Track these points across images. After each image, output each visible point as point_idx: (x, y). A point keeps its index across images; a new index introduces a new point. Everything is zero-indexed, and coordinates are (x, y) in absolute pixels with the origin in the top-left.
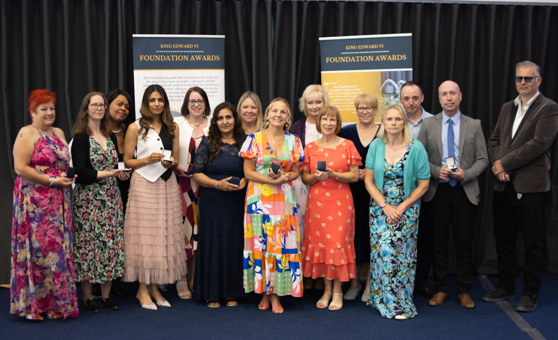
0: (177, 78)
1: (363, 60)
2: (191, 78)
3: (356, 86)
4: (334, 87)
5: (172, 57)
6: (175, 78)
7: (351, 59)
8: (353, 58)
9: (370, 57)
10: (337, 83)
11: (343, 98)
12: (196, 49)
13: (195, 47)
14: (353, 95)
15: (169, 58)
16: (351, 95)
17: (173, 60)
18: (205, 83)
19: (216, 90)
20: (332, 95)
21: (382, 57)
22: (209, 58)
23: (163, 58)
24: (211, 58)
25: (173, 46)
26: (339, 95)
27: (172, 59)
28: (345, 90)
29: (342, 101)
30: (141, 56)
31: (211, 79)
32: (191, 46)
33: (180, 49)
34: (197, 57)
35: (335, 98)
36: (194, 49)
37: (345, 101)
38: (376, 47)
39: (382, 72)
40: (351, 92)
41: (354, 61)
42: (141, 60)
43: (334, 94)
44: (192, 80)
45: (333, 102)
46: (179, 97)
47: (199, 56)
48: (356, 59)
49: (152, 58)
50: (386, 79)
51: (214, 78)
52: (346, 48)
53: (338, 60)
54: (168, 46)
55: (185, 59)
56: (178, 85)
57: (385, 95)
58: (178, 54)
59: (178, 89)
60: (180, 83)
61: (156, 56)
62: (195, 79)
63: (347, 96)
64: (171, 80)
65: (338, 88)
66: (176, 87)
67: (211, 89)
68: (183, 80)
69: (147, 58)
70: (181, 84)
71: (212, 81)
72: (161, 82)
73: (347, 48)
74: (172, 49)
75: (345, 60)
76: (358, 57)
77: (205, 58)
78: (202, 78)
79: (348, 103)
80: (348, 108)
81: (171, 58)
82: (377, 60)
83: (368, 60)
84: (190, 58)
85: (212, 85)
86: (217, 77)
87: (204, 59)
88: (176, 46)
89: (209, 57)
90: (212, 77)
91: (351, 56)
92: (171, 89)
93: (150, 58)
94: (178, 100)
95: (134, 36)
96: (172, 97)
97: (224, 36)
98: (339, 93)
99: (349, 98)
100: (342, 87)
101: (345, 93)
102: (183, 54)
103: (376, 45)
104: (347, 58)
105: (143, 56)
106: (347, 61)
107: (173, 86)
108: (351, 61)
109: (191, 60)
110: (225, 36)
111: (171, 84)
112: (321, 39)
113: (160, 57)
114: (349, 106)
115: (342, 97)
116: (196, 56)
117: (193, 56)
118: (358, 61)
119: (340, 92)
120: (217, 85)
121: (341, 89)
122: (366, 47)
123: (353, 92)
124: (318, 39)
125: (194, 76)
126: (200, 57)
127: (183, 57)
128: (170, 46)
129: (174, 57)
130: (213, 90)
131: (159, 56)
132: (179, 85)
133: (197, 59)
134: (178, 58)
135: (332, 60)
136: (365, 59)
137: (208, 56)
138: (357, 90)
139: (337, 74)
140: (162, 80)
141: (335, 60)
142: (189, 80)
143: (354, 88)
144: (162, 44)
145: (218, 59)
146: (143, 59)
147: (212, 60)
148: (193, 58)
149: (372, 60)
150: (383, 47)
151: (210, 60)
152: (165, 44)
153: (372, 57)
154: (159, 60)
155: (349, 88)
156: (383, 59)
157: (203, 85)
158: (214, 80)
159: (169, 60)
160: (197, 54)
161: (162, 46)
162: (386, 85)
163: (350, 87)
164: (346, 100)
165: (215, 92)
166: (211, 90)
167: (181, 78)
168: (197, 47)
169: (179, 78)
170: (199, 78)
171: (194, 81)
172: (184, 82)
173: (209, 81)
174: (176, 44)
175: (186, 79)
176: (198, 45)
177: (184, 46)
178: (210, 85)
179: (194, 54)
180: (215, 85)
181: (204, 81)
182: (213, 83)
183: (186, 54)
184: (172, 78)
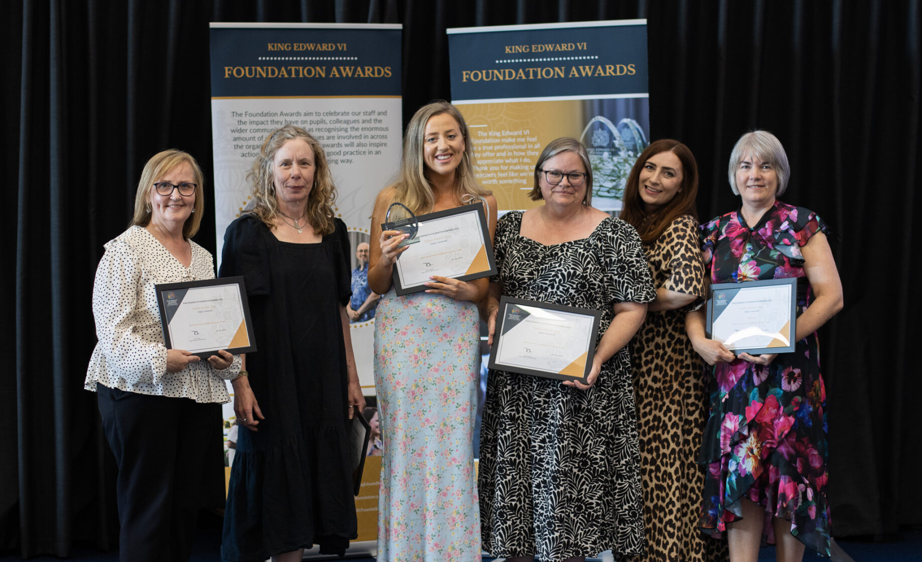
0: (303, 114)
2: (331, 114)
5: (291, 70)
6: (298, 114)
12: (342, 54)
13: (340, 49)
15: (285, 73)
17: (293, 76)
18: (360, 125)
19: (383, 141)
22: (369, 72)
23: (273, 72)
24: (373, 73)
25: (293, 48)
27: (291, 75)
30: (226, 68)
31: (373, 117)
32: (332, 48)
33: (307, 53)
34: (345, 69)
36: (337, 53)
42: (227, 76)
44: (334, 118)
47: (348, 68)
49: (250, 73)
51: (379, 114)
54: (283, 47)
55: (319, 74)
58: (304, 64)
61: (259, 69)
62: (340, 118)
67: (373, 137)
68: (315, 118)
69: (239, 72)
71: (376, 120)
72: (269, 123)
74: (292, 53)
77: (361, 73)
78: (354, 114)
81: (289, 73)
84: (328, 72)
85: (376, 129)
86: (385, 113)
87: (359, 75)
88: (299, 47)
89: (369, 70)
90: (376, 113)
93: (245, 72)
95: (213, 25)
97: (399, 26)
102: (314, 64)
105: (231, 68)
109: (331, 76)
110: (403, 26)
113: (267, 70)
116: (342, 68)
117: (334, 69)
120: (387, 129)
125: (338, 111)
126: (350, 69)
127: (315, 70)
128: (288, 47)
129: (295, 69)
130: (378, 141)
131: (265, 68)
133: (344, 75)
134: (303, 72)
137: (366, 68)
140: (269, 119)
142: (328, 119)
144: (271, 43)
145: (388, 74)
146: (231, 75)
147: (376, 75)
148: (336, 73)
151: (372, 76)
152: (278, 43)
154: (264, 75)
156: (587, 74)
157: (357, 129)
158: (379, 118)
159: (286, 76)
160: (345, 64)
161: (270, 47)
165: (381, 145)
166: (373, 141)
167: (311, 114)
168: (343, 48)
169: (306, 115)
170: (348, 114)
171: (338, 121)
172: (317, 123)
173: (369, 121)
174: (300, 42)
175: (322, 117)
176: (345, 45)
177: (316, 46)
178: (372, 129)
179: (338, 64)
180: (382, 129)
181: (358, 121)
182: (378, 125)
183: (320, 64)
184: (292, 115)
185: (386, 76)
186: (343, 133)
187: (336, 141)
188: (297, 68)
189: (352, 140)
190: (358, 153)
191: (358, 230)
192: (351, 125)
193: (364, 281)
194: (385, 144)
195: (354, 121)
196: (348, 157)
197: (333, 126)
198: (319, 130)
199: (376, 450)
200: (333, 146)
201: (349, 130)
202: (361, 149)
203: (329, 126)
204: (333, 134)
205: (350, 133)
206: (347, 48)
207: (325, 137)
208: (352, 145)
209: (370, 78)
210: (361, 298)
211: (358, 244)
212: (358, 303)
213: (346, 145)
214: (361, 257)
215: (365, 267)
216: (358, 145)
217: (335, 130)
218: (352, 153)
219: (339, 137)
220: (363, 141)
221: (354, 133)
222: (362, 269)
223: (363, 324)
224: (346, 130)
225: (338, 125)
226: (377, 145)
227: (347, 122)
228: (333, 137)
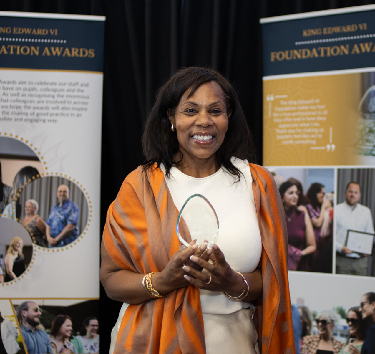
0: (18, 83)
1: (331, 54)
2: (41, 83)
3: (317, 101)
4: (283, 103)
5: (10, 48)
6: (14, 82)
7: (311, 51)
8: (314, 50)
9: (342, 47)
10: (285, 96)
11: (297, 122)
12: (54, 37)
13: (52, 33)
14: (312, 116)
16: (309, 116)
17: (12, 52)
18: (65, 93)
19: (84, 106)
20: (278, 118)
21: (364, 46)
22: (76, 53)
24: (79, 53)
25: (12, 31)
26: (290, 117)
27: (10, 51)
28: (299, 108)
29: (294, 128)
32: (45, 32)
33: (24, 36)
34: (55, 50)
35: (283, 123)
36: (49, 37)
37: (299, 128)
38: (354, 28)
39: (363, 74)
40: (310, 110)
41: (316, 55)
43: (281, 115)
44: (44, 87)
45: (281, 129)
46: (19, 114)
47: (57, 49)
48: (319, 53)
50: (369, 86)
51: (82, 85)
52: (302, 33)
53: (289, 56)
54: (4, 30)
55: (34, 52)
56: (18, 94)
57: (368, 116)
58: (21, 44)
59: (17, 101)
60: (21, 92)
62: (49, 87)
63: (304, 119)
64: (6, 86)
65: (288, 105)
66: (14, 98)
67: (75, 103)
68: (28, 86)
70: (24, 93)
71: (79, 90)
73: (305, 34)
74: (12, 35)
75: (302, 55)
76: (322, 49)
77: (68, 53)
78: (60, 84)
79: (305, 130)
80: (304, 139)
81: (8, 50)
82: (355, 52)
83: (340, 52)
84: (41, 51)
85: (79, 96)
86: (87, 85)
87: (66, 55)
88: (18, 31)
89: (75, 51)
90: (79, 84)
91: (310, 47)
92: (6, 101)
94: (16, 120)
96: (8, 113)
97: (102, 18)
98: (289, 114)
99: (306, 122)
100: (295, 103)
101: (299, 113)
102: (30, 44)
103: (353, 26)
104: (304, 51)
106: (304, 57)
107: (9, 95)
108: (312, 56)
109: (43, 54)
110: (107, 18)
111: (6, 92)
112: (263, 21)
114: (305, 136)
115: (295, 120)
116: (52, 49)
117: (46, 49)
118: (322, 55)
119: (292, 111)
120: (88, 97)
121: (293, 106)
122: (337, 30)
123: (313, 110)
124: (258, 21)
125: (47, 81)
126: (59, 50)
127: (30, 49)
128: (8, 30)
129: (14, 48)
130: (79, 106)
132: (21, 95)
133: (54, 54)
134: (20, 50)
135: (281, 56)
136: (335, 51)
137: (73, 49)
138: (320, 107)
139: (287, 80)
141: (285, 55)
142: (39, 87)
143: (315, 104)
145: (91, 55)
147: (81, 55)
148: (48, 52)
149: (346, 52)
150: (366, 28)
151: (77, 55)
153: (345, 47)
155: (306, 105)
156: (366, 51)
157: (62, 96)
158: (82, 88)
159: (6, 52)
160: (55, 45)
162: (369, 96)
163: (309, 102)
164: (302, 125)
165: (82, 109)
166: (76, 106)
167: (24, 83)
168: (54, 33)
169: (20, 83)
170: (55, 84)
171: (47, 90)
172: (30, 90)
173: (73, 91)
174: (18, 27)
175: (34, 85)
176: (56, 31)
177: (32, 32)
178: (75, 97)
179: (49, 45)
180: (84, 97)
181: (64, 90)
182: (80, 94)
183: (35, 45)
184: (9, 83)
185: (89, 56)
186: (51, 99)
187: (44, 105)
188: (15, 47)
189: (57, 105)
190: (62, 115)
191: (59, 175)
192: (57, 93)
193: (62, 215)
194: (86, 109)
195: (61, 90)
196: (54, 117)
197: (42, 93)
198: (31, 95)
199: (65, 348)
200: (42, 108)
201: (56, 96)
202: (65, 112)
203: (39, 93)
204: (43, 99)
205: (56, 99)
206: (58, 32)
207: (36, 101)
208: (58, 108)
209: (75, 57)
210: (59, 229)
211: (58, 185)
212: (57, 232)
213: (53, 108)
214: (60, 195)
215: (63, 204)
216: (63, 109)
217: (44, 96)
218: (57, 115)
219: (47, 102)
220: (67, 105)
221: (60, 99)
222: (61, 205)
223: (60, 249)
224: (53, 97)
225: (47, 93)
226: (79, 109)
227: (55, 90)
228: (43, 102)
